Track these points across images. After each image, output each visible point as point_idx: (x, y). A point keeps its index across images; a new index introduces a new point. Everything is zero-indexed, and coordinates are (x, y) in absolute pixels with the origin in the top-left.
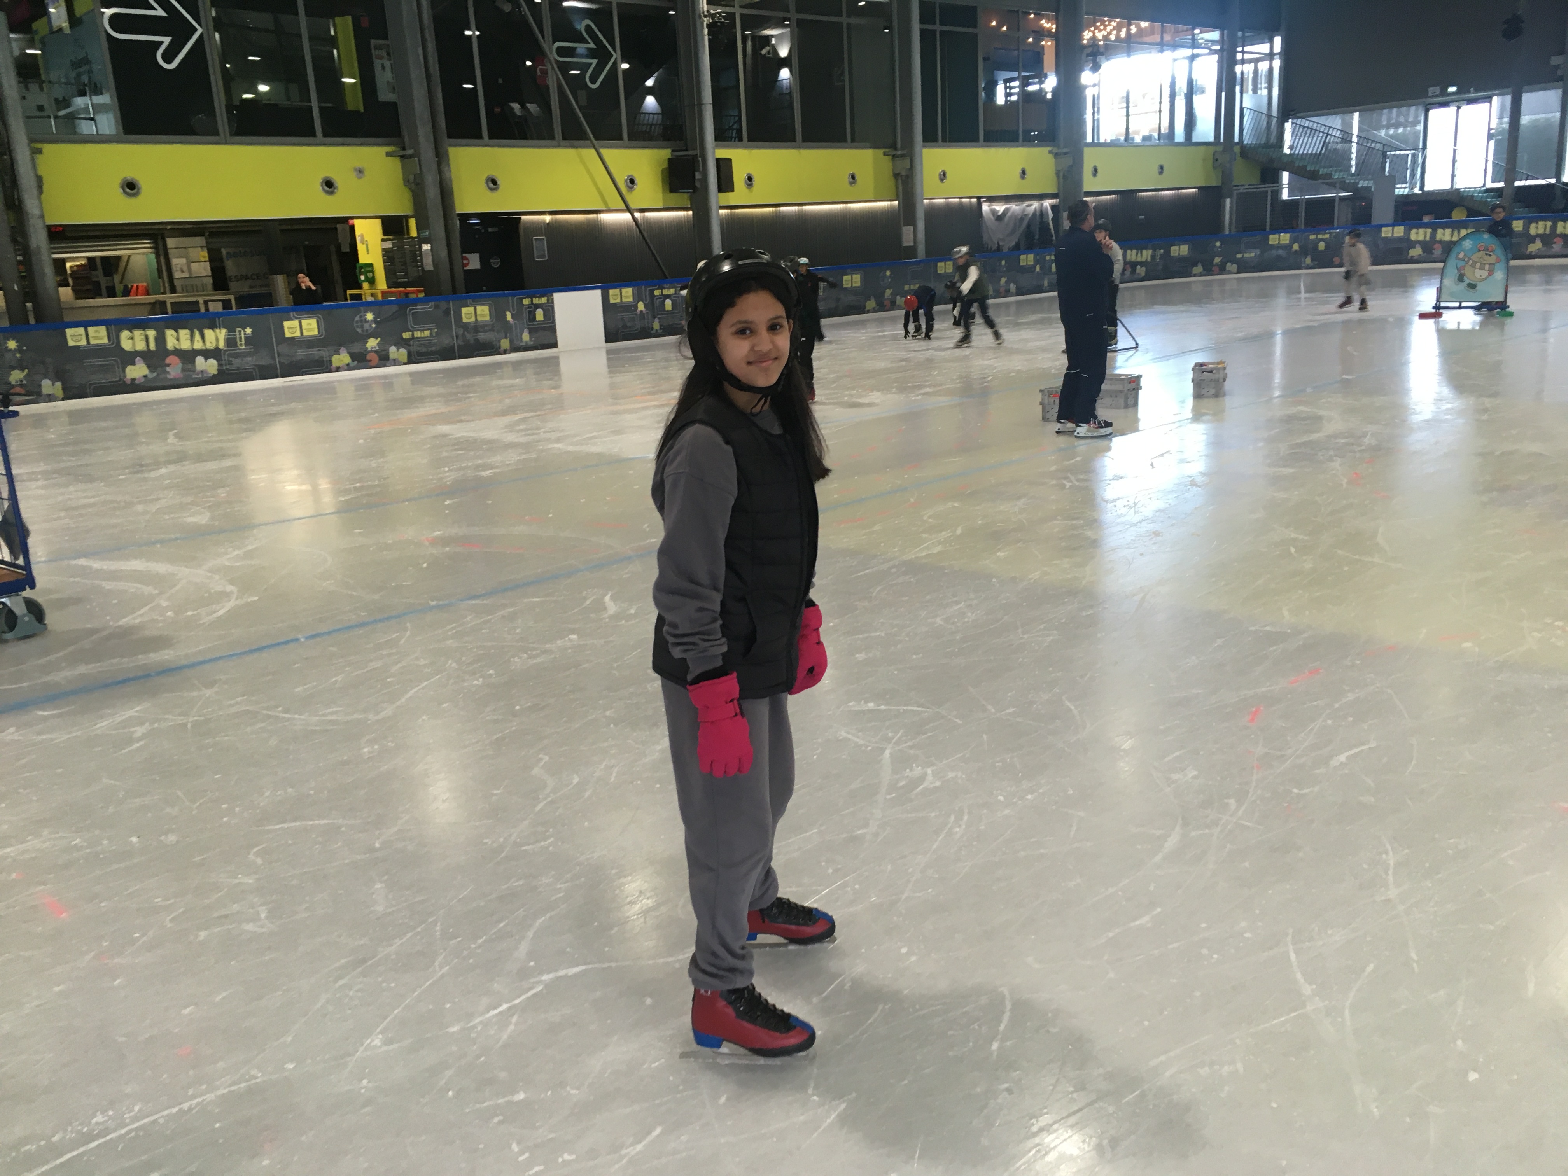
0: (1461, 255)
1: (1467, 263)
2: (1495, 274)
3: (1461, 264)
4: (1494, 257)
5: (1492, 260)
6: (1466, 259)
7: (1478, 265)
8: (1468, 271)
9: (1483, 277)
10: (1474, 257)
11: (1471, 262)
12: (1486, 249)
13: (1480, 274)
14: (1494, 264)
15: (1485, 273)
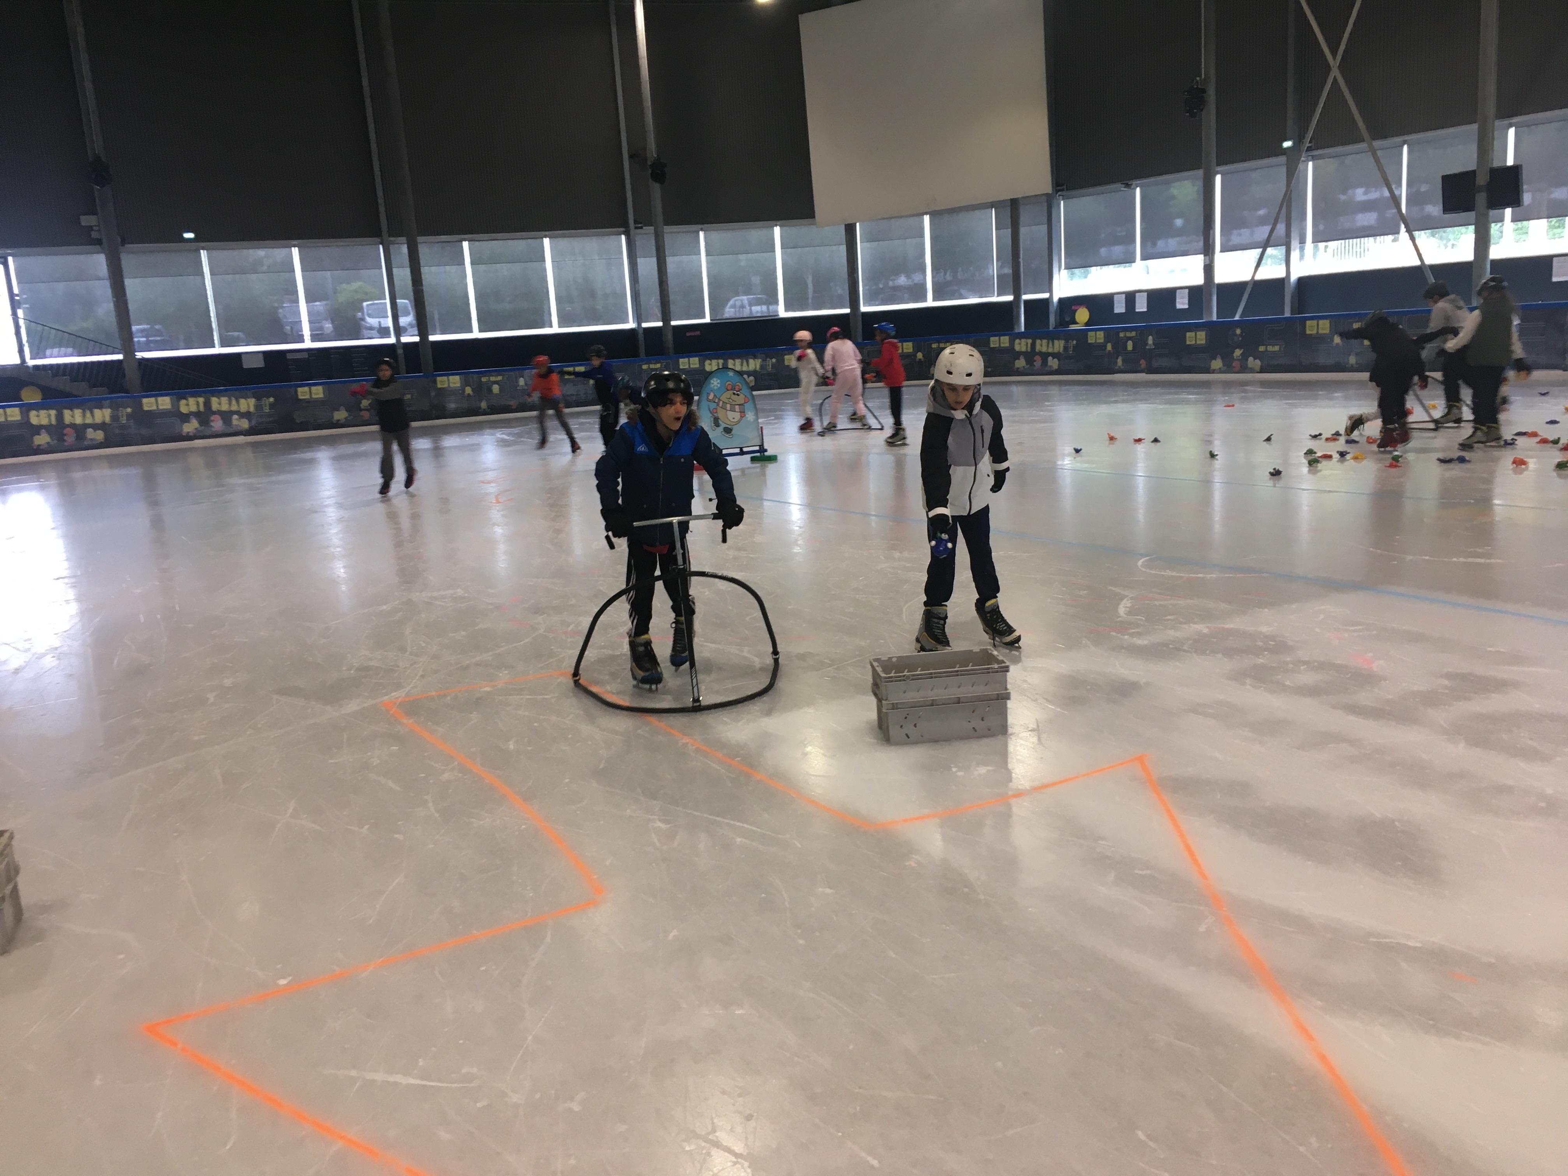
0: (711, 397)
1: (718, 405)
2: (747, 416)
3: (713, 406)
4: (742, 396)
5: (740, 399)
6: (717, 401)
7: (728, 407)
8: (720, 414)
9: (735, 420)
10: (724, 398)
11: (721, 402)
12: (733, 389)
13: (733, 416)
14: (742, 405)
15: (737, 416)
